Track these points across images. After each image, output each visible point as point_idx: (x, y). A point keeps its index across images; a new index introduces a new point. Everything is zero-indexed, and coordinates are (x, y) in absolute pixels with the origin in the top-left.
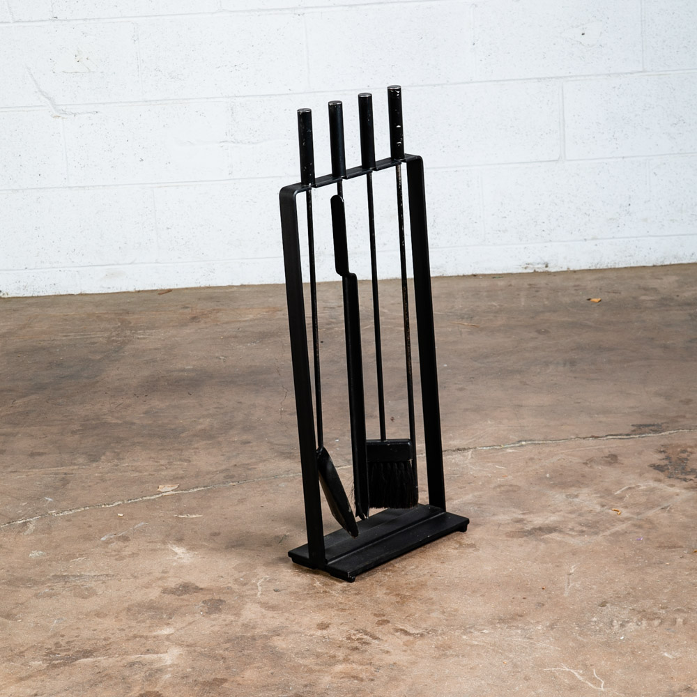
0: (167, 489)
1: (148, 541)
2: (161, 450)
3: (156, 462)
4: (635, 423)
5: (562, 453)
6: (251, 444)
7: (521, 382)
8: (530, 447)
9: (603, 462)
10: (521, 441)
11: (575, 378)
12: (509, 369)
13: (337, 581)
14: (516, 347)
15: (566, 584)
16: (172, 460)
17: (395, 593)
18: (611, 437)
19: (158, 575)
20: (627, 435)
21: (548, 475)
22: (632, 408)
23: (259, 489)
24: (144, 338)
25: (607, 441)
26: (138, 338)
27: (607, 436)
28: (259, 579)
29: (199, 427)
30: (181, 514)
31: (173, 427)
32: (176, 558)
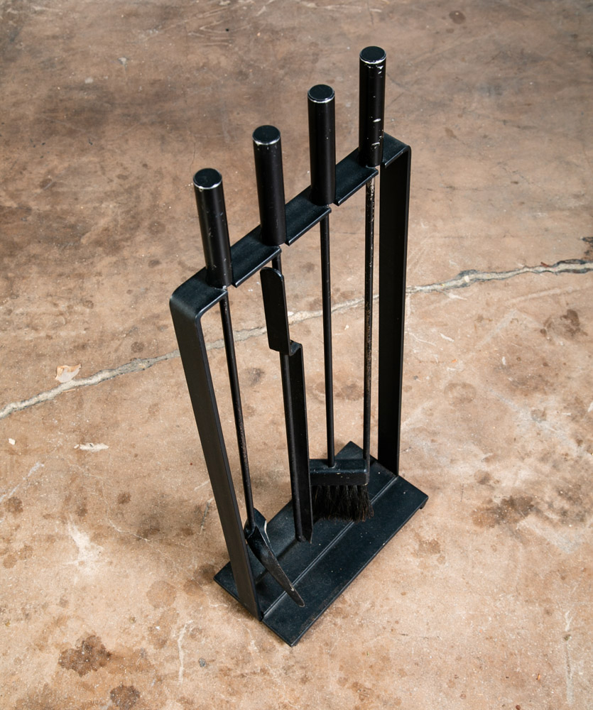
0: (67, 378)
1: (45, 512)
2: (61, 275)
3: (56, 305)
4: (586, 235)
5: (514, 305)
6: (160, 267)
7: (448, 130)
8: (475, 289)
9: (564, 330)
10: (462, 274)
11: (505, 122)
12: (431, 99)
13: (276, 639)
14: (433, 49)
15: (565, 667)
16: (72, 303)
17: (352, 680)
18: (563, 267)
19: (55, 610)
20: (582, 262)
21: (504, 360)
22: (577, 196)
23: (173, 381)
24: (41, 13)
25: (560, 277)
26: (35, 12)
27: (558, 263)
28: (179, 629)
29: (103, 222)
30: (83, 442)
31: (72, 220)
32: (76, 563)
